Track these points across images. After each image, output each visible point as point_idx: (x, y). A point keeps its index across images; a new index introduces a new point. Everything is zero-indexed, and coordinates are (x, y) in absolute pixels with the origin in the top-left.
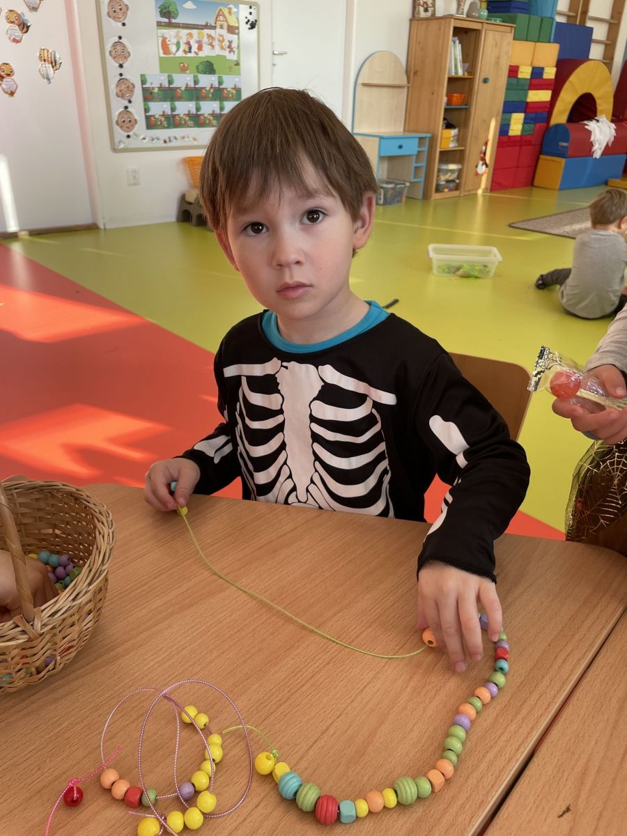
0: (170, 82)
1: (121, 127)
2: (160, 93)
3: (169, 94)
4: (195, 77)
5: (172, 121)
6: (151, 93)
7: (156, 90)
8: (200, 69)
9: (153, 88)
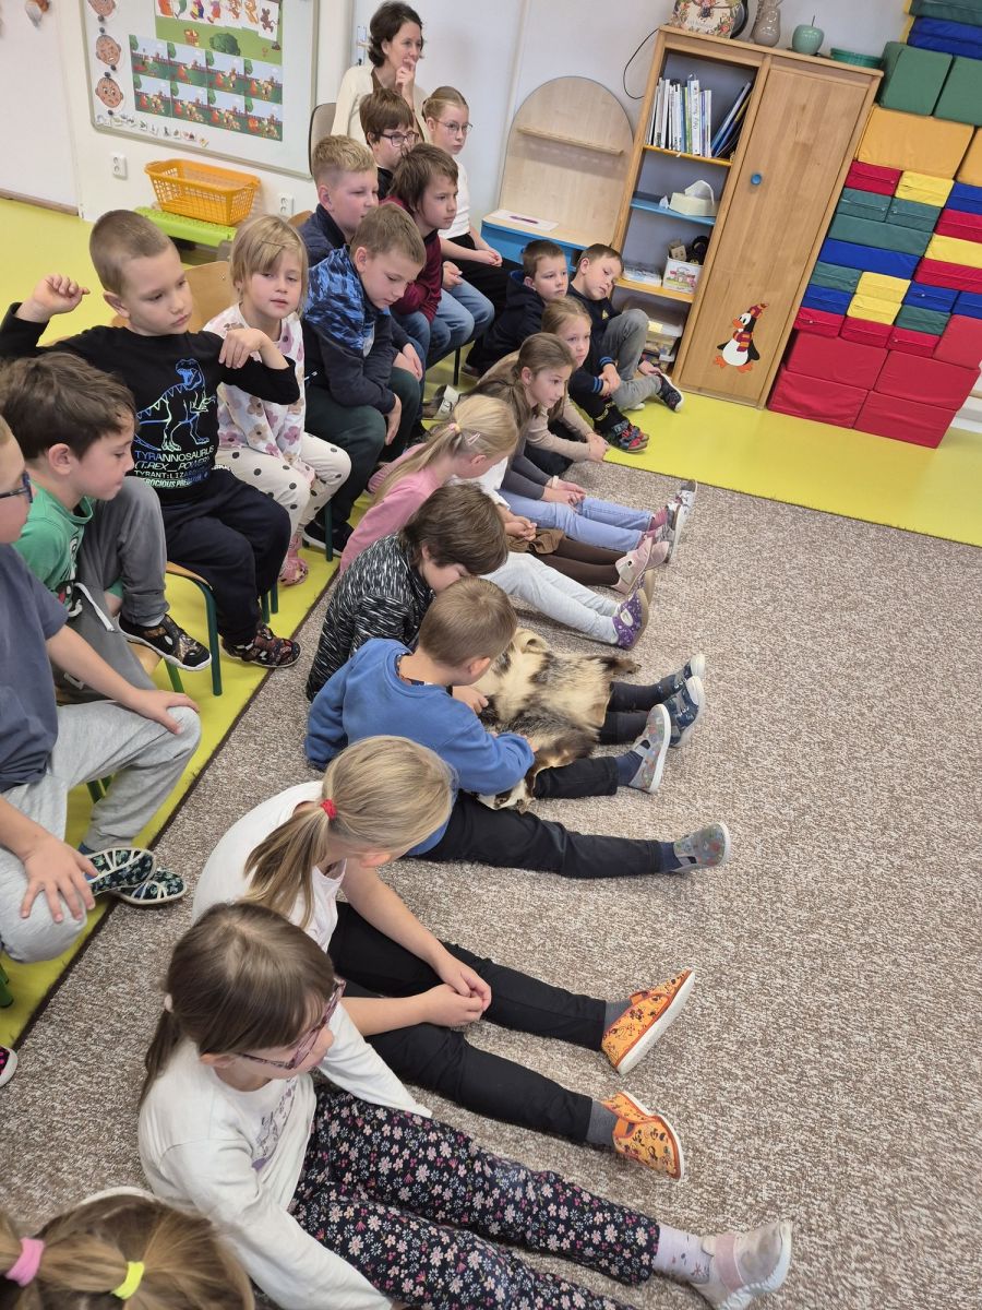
0: (171, 53)
1: (103, 99)
2: (157, 65)
3: (169, 69)
4: (207, 53)
5: (171, 108)
6: (143, 63)
7: (151, 61)
8: (216, 45)
9: (146, 57)
